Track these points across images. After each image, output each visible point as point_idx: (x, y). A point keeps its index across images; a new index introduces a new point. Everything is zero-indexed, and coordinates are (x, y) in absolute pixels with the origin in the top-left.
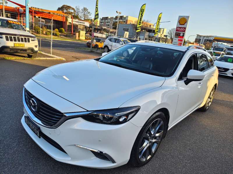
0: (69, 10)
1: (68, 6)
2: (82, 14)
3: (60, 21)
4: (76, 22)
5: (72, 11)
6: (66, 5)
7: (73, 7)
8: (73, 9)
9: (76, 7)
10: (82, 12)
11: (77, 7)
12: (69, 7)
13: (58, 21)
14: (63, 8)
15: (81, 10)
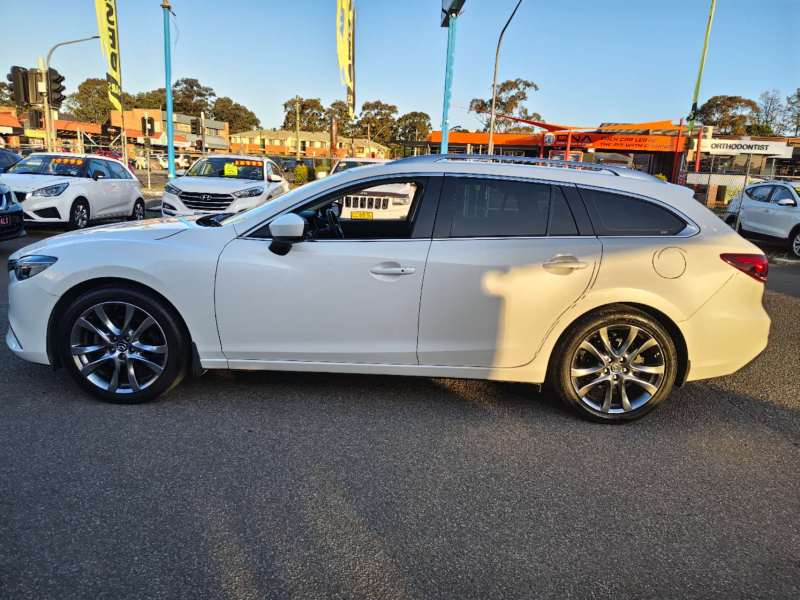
0: (731, 112)
1: (730, 99)
2: (790, 113)
3: (665, 153)
4: (731, 147)
5: (746, 112)
6: (723, 97)
7: (747, 98)
8: (750, 103)
9: (765, 96)
10: (789, 110)
11: (767, 93)
12: (733, 101)
13: (661, 153)
14: (712, 107)
15: (784, 103)
